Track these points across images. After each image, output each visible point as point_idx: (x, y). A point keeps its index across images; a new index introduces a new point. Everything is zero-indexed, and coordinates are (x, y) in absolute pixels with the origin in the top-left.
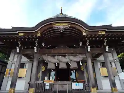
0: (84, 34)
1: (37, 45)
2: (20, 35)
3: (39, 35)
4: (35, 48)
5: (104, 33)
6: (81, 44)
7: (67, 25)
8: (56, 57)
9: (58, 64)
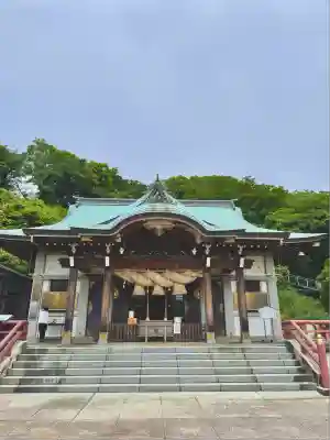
0: (198, 242)
1: (108, 252)
3: (119, 240)
5: (233, 241)
6: (194, 252)
7: (169, 225)
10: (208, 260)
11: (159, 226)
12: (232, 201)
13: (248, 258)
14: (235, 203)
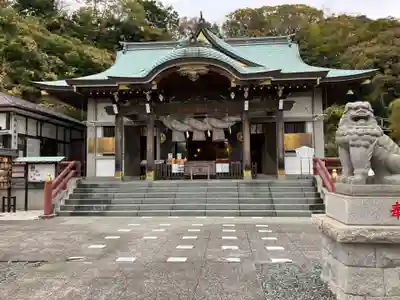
0: (233, 85)
2: (121, 88)
3: (155, 88)
4: (148, 105)
6: (233, 96)
8: (186, 122)
9: (191, 133)
10: (247, 102)
11: (192, 71)
12: (289, 37)
13: (288, 99)
14: (293, 38)
